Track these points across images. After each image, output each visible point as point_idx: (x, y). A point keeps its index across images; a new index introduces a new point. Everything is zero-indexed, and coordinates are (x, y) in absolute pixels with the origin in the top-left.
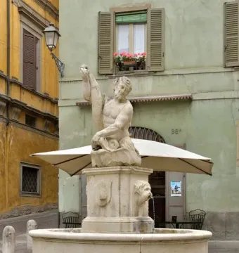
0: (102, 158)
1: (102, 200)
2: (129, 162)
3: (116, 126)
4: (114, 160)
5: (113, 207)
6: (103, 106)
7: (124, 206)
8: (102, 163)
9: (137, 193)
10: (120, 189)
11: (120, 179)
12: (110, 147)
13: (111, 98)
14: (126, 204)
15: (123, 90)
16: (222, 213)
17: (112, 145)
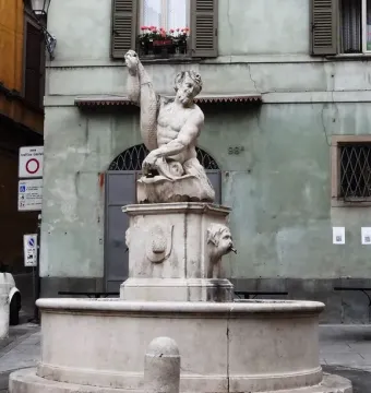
0: (160, 189)
1: (156, 252)
2: (199, 196)
3: (181, 142)
4: (177, 193)
5: (175, 264)
6: (158, 111)
7: (193, 263)
8: (158, 197)
9: (211, 243)
10: (186, 236)
11: (186, 221)
12: (172, 173)
13: (171, 101)
14: (195, 259)
15: (191, 90)
16: (308, 280)
17: (174, 169)
